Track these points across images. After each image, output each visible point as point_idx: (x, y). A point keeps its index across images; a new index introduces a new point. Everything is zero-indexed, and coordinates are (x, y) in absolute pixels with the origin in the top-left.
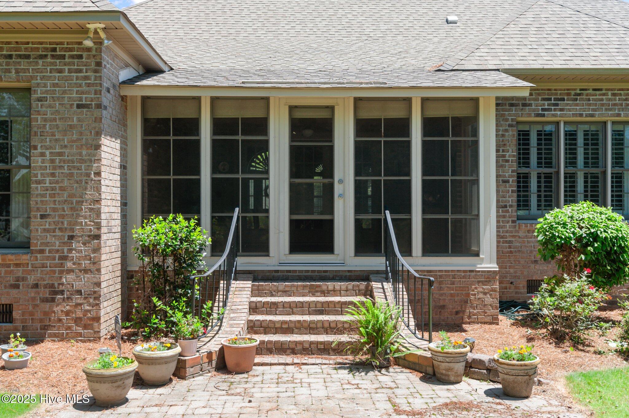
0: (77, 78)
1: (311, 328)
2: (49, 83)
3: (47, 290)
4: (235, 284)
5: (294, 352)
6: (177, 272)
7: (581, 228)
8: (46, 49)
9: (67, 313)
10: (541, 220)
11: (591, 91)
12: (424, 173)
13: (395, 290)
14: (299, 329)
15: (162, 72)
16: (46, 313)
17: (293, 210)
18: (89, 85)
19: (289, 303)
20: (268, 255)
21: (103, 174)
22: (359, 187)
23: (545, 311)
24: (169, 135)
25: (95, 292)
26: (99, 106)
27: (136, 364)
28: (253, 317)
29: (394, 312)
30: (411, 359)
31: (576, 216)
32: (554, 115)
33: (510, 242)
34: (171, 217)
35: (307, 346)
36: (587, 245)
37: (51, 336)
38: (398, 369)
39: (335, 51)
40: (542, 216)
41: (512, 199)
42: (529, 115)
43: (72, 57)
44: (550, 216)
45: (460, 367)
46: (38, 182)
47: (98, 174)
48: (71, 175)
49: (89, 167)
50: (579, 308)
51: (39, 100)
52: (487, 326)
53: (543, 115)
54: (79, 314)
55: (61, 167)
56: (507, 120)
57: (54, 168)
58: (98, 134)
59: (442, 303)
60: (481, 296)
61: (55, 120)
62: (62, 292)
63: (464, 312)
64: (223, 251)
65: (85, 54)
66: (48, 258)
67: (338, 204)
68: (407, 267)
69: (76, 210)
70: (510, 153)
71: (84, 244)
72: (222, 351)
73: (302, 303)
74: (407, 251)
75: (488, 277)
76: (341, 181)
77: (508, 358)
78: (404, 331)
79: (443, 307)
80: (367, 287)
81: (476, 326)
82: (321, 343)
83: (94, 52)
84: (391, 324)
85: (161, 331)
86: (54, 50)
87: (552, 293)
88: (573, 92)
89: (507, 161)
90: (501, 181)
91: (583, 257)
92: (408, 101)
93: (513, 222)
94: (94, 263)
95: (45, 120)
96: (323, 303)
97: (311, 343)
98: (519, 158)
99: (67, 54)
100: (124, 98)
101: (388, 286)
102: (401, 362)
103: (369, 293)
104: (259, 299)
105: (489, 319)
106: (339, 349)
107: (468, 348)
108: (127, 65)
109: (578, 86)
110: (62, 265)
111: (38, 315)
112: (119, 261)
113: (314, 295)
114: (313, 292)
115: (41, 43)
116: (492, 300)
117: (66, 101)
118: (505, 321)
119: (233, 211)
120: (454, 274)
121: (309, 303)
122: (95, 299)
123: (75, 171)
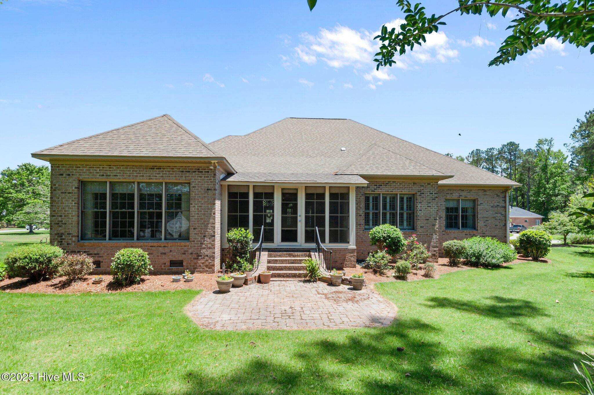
0: (207, 179)
1: (289, 269)
2: (197, 181)
3: (196, 255)
4: (262, 253)
5: (284, 277)
6: (242, 249)
7: (385, 233)
8: (196, 169)
9: (203, 263)
10: (371, 230)
11: (392, 183)
12: (330, 213)
13: (319, 255)
14: (285, 269)
15: (234, 174)
16: (195, 263)
17: (283, 226)
18: (211, 182)
19: (282, 260)
20: (273, 243)
21: (216, 214)
22: (307, 218)
23: (371, 263)
24: (237, 198)
25: (213, 256)
26: (215, 190)
27: (233, 279)
28: (269, 265)
29: (318, 262)
30: (324, 279)
31: (383, 229)
32: (378, 191)
33: (362, 238)
34: (239, 229)
35: (288, 274)
36: (386, 240)
37: (197, 271)
38: (319, 282)
39: (297, 164)
40: (372, 229)
41: (363, 222)
42: (369, 191)
43: (205, 172)
44: (374, 229)
45: (340, 281)
46: (193, 216)
47: (214, 214)
48: (205, 214)
49: (211, 211)
50: (382, 261)
51: (193, 187)
52: (352, 269)
53: (374, 191)
54: (207, 263)
55: (201, 211)
56: (361, 193)
57: (199, 211)
58: (215, 200)
59: (336, 260)
60: (350, 257)
61: (199, 194)
62: (201, 256)
63: (344, 263)
64: (259, 241)
65: (210, 171)
66: (196, 244)
67: (299, 224)
68: (323, 247)
69: (206, 226)
70: (362, 205)
71: (209, 239)
72: (259, 276)
73: (286, 260)
74: (323, 241)
75: (352, 251)
76: (300, 216)
77: (355, 277)
78: (322, 269)
79: (336, 262)
80: (309, 254)
81: (348, 268)
82: (293, 274)
83: (213, 170)
84: (317, 266)
85: (237, 270)
86: (199, 169)
87: (373, 256)
88: (385, 183)
89: (361, 208)
90: (358, 215)
91: (385, 244)
92: (324, 187)
93: (363, 230)
94: (213, 245)
95: (195, 194)
96: (293, 260)
97: (290, 274)
98: (366, 207)
99: (203, 171)
100: (221, 185)
101: (317, 254)
102: (321, 280)
103: (310, 256)
104: (271, 258)
105: (353, 266)
106: (299, 276)
107: (343, 274)
108: (223, 173)
109: (387, 180)
110: (201, 246)
111: (192, 264)
112: (220, 244)
113: (290, 257)
114: (290, 256)
115: (194, 167)
116: (354, 259)
117: (203, 188)
118: (358, 267)
119: (261, 227)
120: (340, 250)
121: (289, 260)
122: (213, 258)
123: (206, 213)
